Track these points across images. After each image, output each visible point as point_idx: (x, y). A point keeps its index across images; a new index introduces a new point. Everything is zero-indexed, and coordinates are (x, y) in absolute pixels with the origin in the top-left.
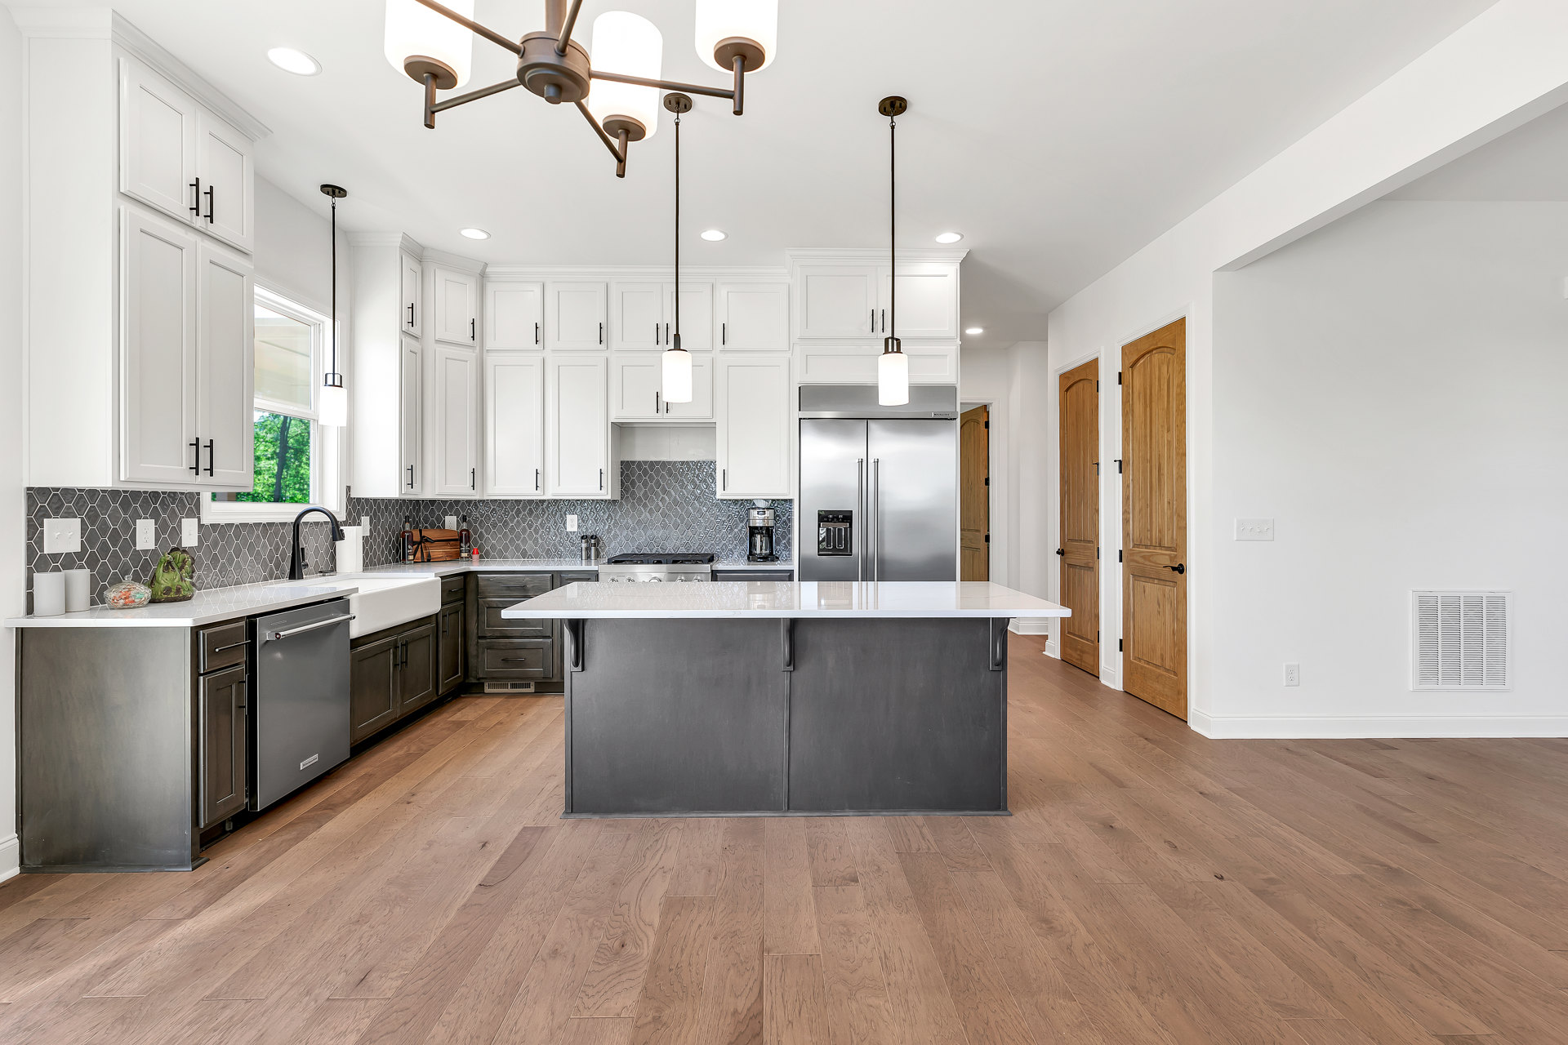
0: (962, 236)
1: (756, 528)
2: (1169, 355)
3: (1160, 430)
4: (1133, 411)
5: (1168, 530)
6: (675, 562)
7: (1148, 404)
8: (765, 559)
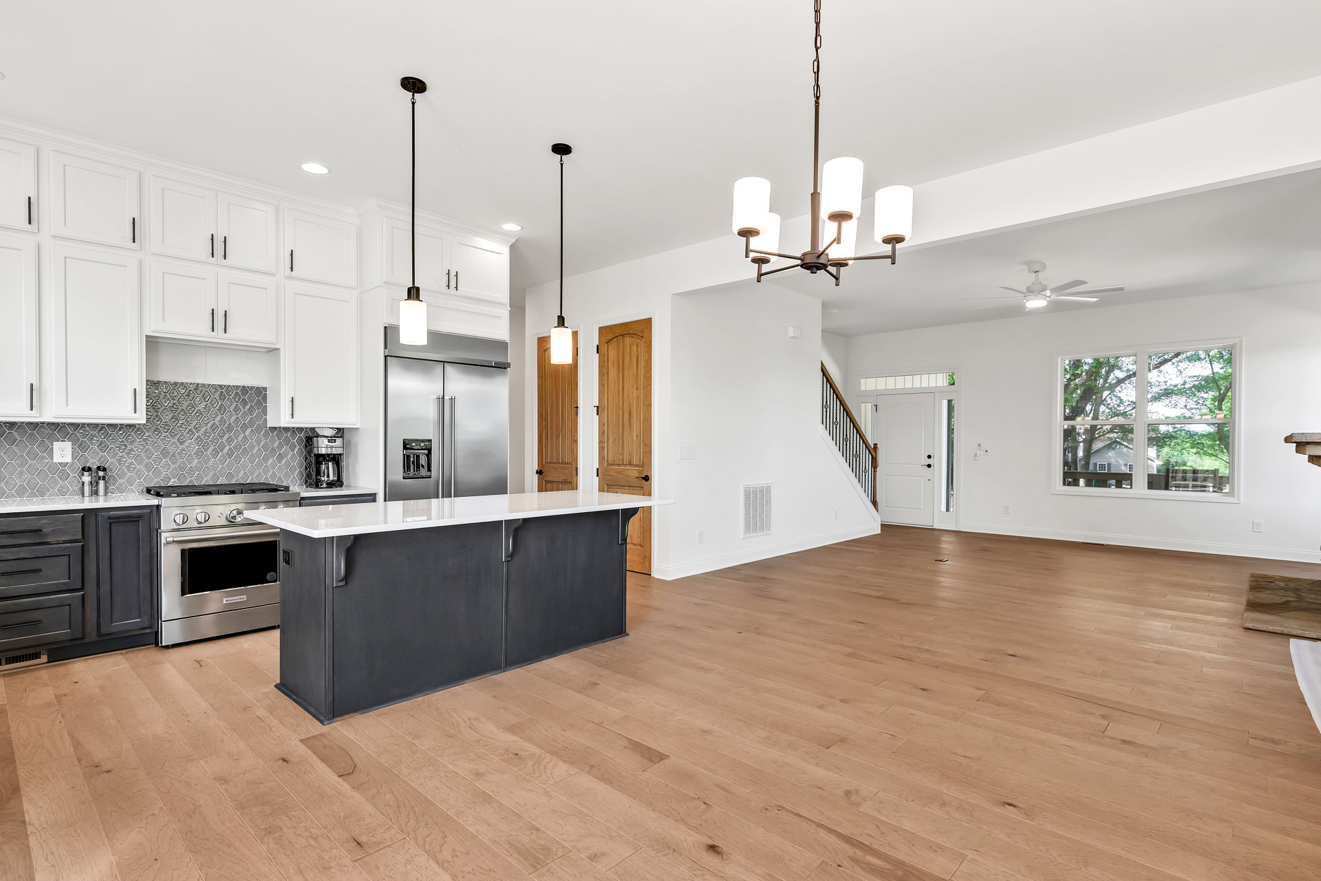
0: (522, 228)
1: (323, 455)
2: (638, 340)
3: (631, 388)
4: (608, 373)
5: (637, 453)
6: (253, 491)
7: (621, 369)
8: (331, 485)
